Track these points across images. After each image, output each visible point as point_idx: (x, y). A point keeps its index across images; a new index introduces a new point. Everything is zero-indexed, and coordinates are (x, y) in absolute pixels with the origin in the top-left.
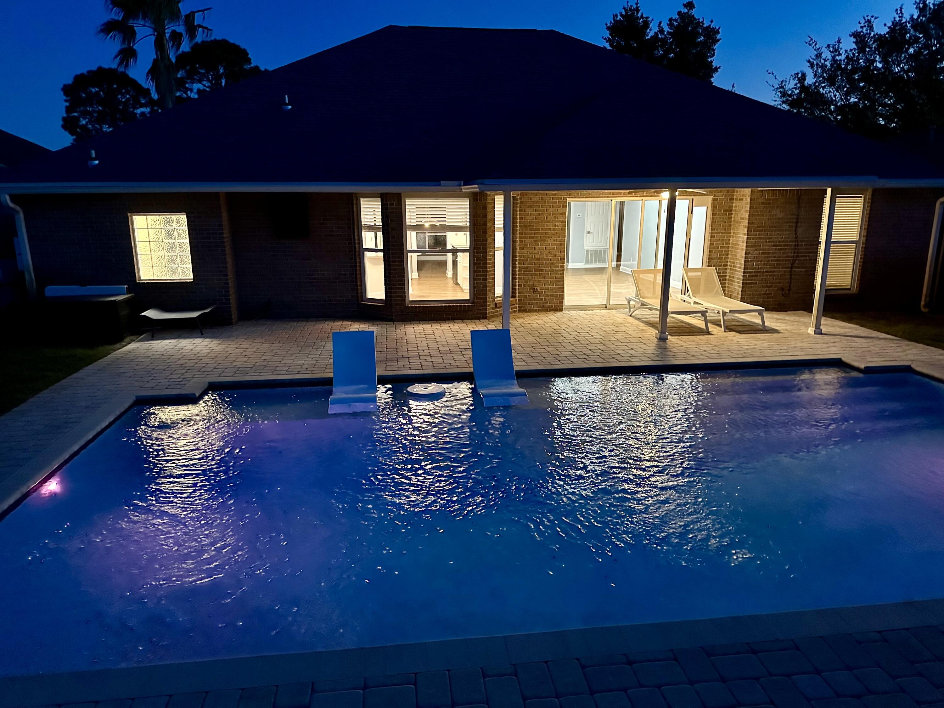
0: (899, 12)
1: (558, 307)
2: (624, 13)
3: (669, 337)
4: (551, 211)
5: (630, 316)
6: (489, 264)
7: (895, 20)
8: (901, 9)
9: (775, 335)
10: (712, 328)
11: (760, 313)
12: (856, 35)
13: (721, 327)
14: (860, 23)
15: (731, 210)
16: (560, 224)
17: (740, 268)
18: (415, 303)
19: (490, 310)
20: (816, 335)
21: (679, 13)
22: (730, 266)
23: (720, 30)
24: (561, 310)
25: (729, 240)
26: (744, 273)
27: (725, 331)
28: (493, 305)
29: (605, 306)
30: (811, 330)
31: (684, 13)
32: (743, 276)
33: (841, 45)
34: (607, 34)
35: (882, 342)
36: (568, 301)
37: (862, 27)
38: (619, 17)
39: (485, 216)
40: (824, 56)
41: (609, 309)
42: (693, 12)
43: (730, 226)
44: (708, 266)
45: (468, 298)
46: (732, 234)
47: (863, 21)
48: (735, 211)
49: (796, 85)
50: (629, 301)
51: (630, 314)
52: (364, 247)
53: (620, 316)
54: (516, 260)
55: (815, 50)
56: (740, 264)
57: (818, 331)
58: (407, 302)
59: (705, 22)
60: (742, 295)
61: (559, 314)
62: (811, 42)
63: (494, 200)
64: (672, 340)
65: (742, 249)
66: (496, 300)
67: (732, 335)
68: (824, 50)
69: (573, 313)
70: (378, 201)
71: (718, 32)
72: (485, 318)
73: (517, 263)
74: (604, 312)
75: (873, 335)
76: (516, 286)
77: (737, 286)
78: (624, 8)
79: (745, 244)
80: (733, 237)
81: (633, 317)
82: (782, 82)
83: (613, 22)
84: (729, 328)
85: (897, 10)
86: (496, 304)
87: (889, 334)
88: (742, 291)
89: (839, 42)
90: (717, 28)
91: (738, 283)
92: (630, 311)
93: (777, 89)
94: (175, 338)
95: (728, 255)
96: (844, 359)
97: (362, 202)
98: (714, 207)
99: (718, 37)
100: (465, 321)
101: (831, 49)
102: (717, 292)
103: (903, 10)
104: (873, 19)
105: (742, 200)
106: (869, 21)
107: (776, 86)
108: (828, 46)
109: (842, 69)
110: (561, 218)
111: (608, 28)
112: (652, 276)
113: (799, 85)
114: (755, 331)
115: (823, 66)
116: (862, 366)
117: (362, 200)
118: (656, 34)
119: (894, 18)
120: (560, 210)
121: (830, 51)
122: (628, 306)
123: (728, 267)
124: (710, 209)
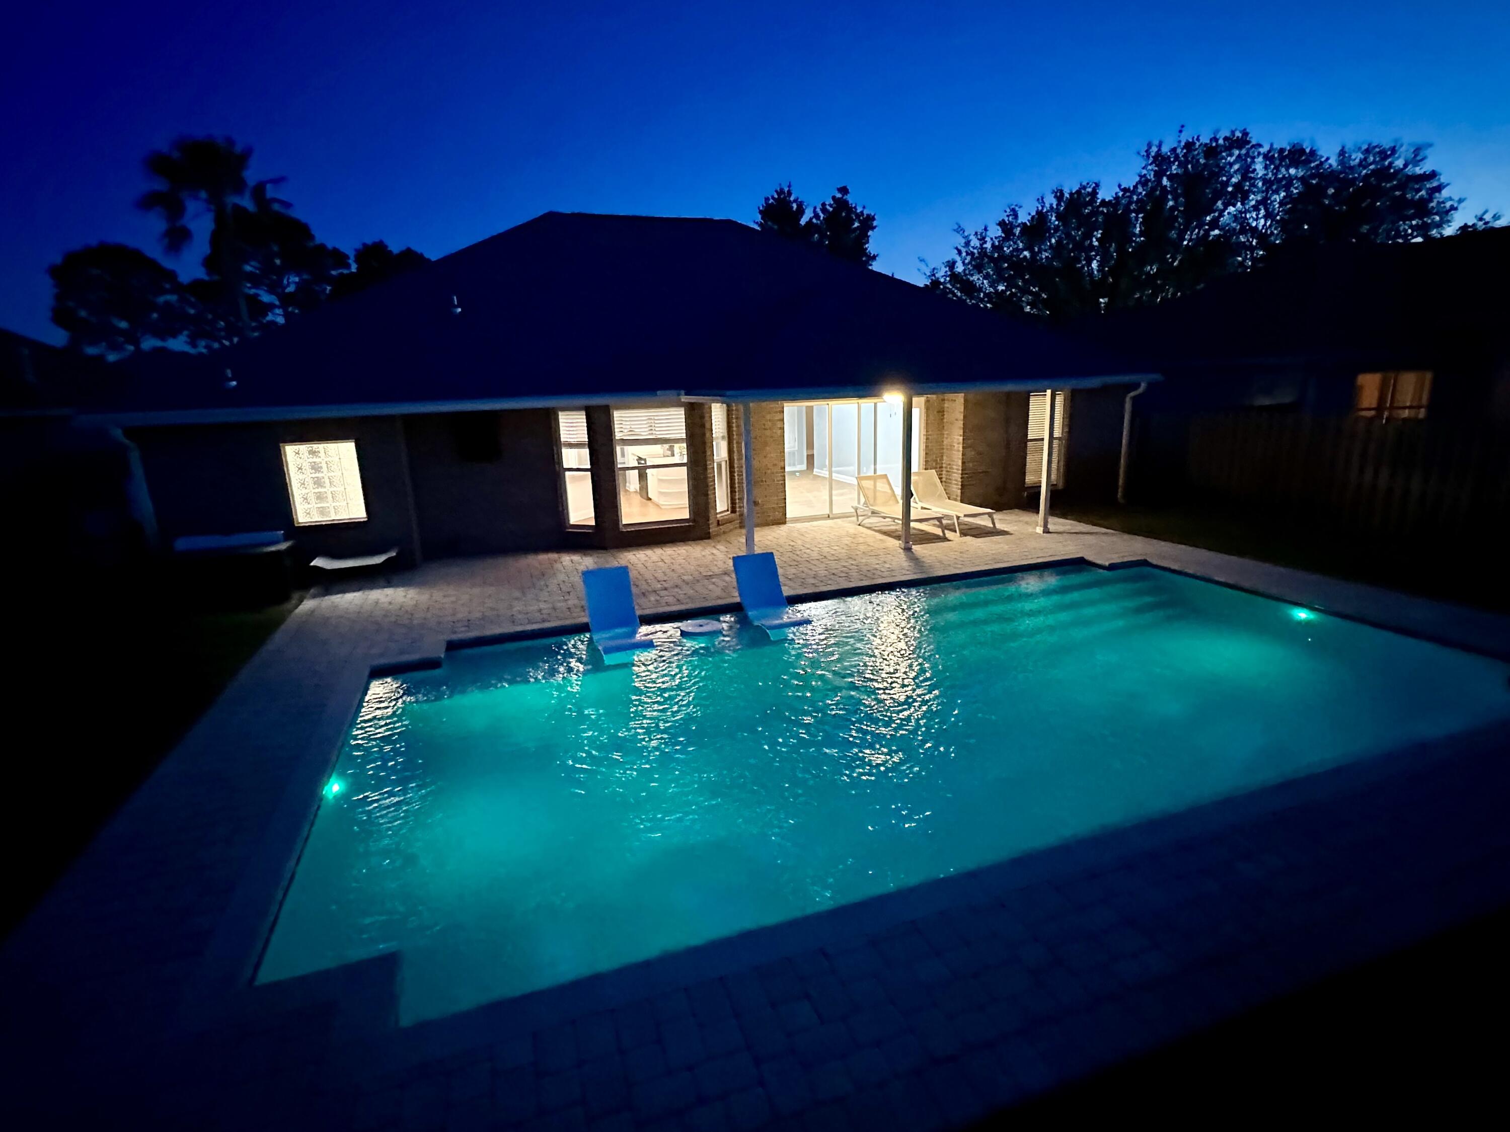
0: (1041, 201)
1: (782, 521)
2: (776, 196)
3: (913, 547)
4: (768, 417)
5: (859, 525)
6: (710, 478)
7: (1038, 210)
8: (1042, 198)
9: (1007, 537)
10: (949, 534)
11: (990, 515)
12: (1002, 224)
13: (955, 531)
14: (1006, 211)
15: (944, 411)
16: (779, 432)
17: (958, 470)
18: (631, 526)
19: (713, 529)
20: (1045, 534)
21: (834, 198)
22: (946, 468)
23: (876, 217)
24: (784, 523)
25: (943, 441)
26: (962, 474)
27: (961, 536)
28: (715, 524)
29: (827, 516)
30: (1039, 530)
31: (839, 198)
32: (962, 478)
33: (988, 233)
34: (759, 218)
35: (1104, 538)
36: (792, 511)
37: (1008, 216)
38: (771, 201)
39: (703, 426)
40: (972, 244)
41: (833, 519)
42: (849, 198)
43: (943, 427)
44: (926, 469)
45: (688, 517)
46: (945, 436)
47: (1008, 210)
48: (948, 412)
49: (946, 272)
50: (856, 509)
51: (859, 523)
52: (565, 467)
53: (849, 526)
54: (734, 472)
55: (963, 237)
56: (957, 465)
57: (1046, 531)
58: (621, 526)
59: (858, 208)
60: (961, 497)
61: (783, 528)
62: (960, 230)
63: (710, 408)
64: (916, 548)
65: (959, 451)
66: (718, 516)
67: (968, 539)
68: (972, 237)
69: (798, 525)
70: (582, 415)
71: (873, 219)
72: (709, 538)
73: (736, 475)
74: (829, 522)
75: (1095, 531)
76: (735, 500)
77: (956, 490)
78: (776, 191)
79: (961, 446)
80: (947, 438)
81: (863, 526)
82: (934, 269)
83: (765, 205)
84: (964, 533)
85: (1038, 199)
86: (718, 521)
87: (1107, 528)
88: (961, 493)
89: (986, 229)
90: (873, 214)
91: (957, 485)
92: (858, 520)
93: (929, 276)
94: (359, 590)
95: (942, 456)
96: (1087, 558)
97: (560, 417)
98: (927, 409)
99: (875, 223)
100: (687, 543)
101: (979, 237)
102: (940, 496)
103: (1044, 200)
104: (1017, 208)
105: (955, 401)
106: (1013, 210)
107: (929, 274)
108: (976, 234)
109: (988, 257)
110: (779, 425)
111: (761, 212)
112: (872, 482)
113: (949, 273)
114: (987, 534)
115: (972, 254)
116: (1107, 564)
117: (560, 413)
118: (811, 219)
119: (1038, 207)
120: (778, 417)
121: (978, 239)
122: (855, 514)
123: (944, 469)
124: (924, 410)
